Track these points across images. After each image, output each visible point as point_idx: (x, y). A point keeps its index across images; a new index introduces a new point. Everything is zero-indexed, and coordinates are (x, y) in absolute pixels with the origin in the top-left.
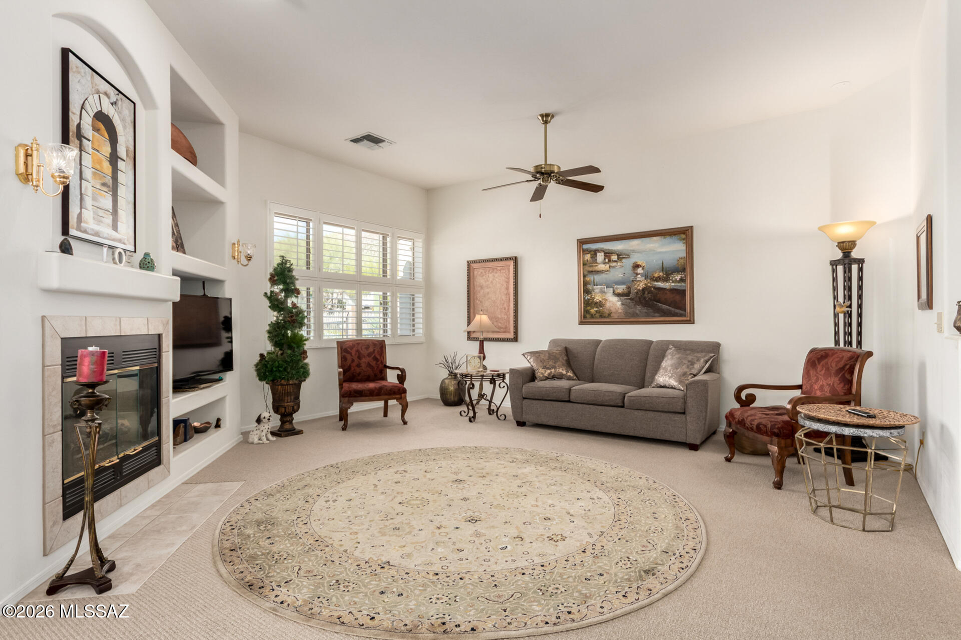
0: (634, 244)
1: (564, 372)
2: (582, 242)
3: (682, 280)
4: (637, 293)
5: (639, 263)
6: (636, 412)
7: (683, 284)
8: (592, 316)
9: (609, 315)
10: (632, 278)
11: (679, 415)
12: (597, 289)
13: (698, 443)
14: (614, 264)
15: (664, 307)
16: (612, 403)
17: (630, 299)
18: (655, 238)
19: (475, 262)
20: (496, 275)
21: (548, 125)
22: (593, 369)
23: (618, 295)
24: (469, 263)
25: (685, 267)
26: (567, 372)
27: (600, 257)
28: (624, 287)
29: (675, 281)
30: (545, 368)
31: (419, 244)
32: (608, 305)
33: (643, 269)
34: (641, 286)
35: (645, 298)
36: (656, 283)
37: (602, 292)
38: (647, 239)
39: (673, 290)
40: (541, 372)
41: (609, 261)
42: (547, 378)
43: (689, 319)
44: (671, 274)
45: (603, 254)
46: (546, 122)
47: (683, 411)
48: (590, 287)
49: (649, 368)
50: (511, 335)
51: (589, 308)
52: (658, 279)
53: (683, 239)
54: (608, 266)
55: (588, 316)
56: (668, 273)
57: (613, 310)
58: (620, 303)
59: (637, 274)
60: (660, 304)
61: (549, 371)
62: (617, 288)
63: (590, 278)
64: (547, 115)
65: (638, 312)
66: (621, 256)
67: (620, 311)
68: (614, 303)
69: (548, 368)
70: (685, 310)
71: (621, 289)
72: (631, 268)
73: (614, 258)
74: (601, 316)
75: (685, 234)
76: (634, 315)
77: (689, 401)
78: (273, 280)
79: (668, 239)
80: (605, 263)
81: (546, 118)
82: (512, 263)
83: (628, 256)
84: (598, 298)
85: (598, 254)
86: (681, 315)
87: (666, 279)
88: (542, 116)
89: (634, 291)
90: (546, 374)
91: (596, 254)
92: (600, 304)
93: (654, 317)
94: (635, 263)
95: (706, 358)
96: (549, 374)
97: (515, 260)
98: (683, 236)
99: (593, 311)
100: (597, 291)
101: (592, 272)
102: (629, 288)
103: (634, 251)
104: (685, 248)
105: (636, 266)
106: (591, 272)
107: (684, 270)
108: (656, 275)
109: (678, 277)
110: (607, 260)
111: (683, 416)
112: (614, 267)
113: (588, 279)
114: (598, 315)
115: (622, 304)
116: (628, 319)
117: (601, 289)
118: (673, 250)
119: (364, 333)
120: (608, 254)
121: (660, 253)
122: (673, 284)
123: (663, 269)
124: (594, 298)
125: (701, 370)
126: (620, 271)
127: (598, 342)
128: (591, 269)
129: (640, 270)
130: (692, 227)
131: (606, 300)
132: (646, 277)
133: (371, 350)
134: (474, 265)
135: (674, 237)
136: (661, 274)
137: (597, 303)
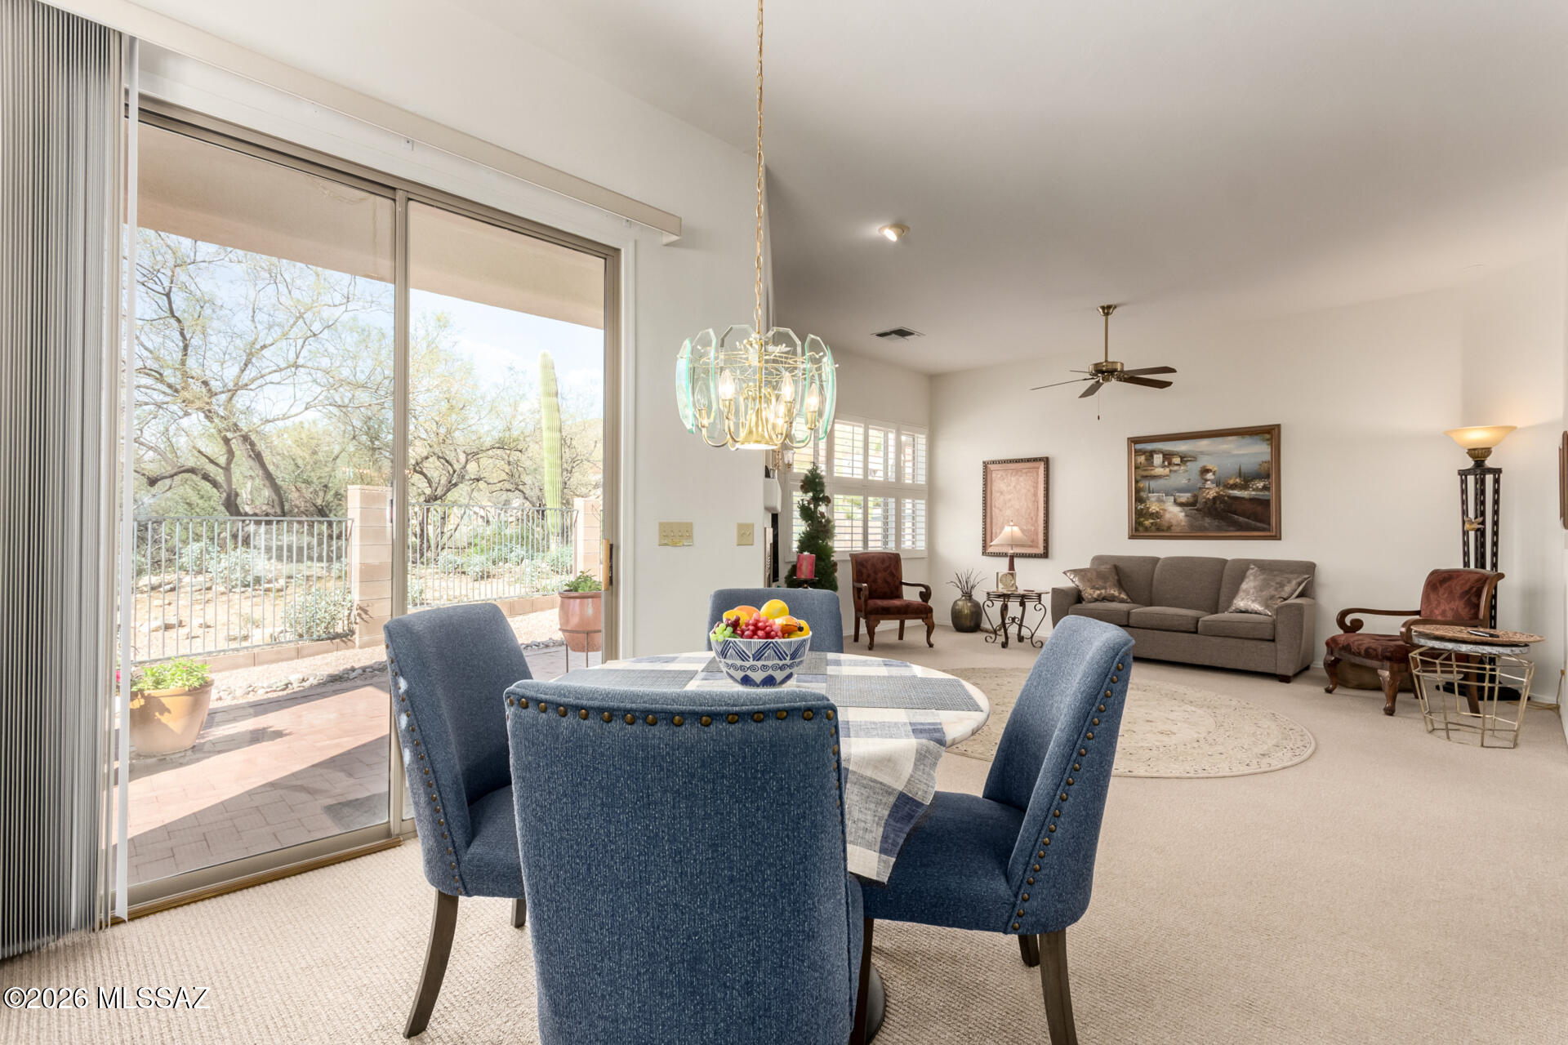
0: (1203, 444)
1: (1116, 594)
2: (1134, 441)
3: (1265, 488)
4: (1206, 502)
5: (1209, 467)
6: (1213, 639)
7: (1267, 493)
8: (1147, 529)
9: (1169, 528)
10: (1199, 485)
11: (1267, 643)
12: (1153, 497)
13: (1290, 673)
14: (1176, 468)
15: (1241, 519)
16: (1182, 629)
17: (1197, 510)
18: (1230, 438)
19: (994, 462)
20: (1021, 479)
21: (1109, 317)
22: (1151, 592)
23: (1181, 505)
24: (985, 464)
25: (1270, 473)
26: (1120, 593)
27: (1158, 459)
28: (1189, 495)
29: (1257, 489)
30: (1093, 588)
31: (922, 440)
32: (1167, 516)
33: (1214, 474)
34: (1212, 494)
35: (1216, 509)
36: (1231, 492)
37: (1160, 501)
38: (1220, 439)
39: (1252, 500)
40: (1089, 593)
41: (1170, 464)
42: (1096, 600)
43: (1274, 534)
44: (1252, 480)
45: (1161, 456)
46: (1107, 314)
47: (1271, 638)
48: (1143, 495)
49: (1224, 590)
50: (1041, 550)
51: (1142, 520)
52: (1234, 487)
53: (1268, 440)
54: (1168, 470)
55: (1141, 529)
56: (1246, 479)
57: (1174, 522)
58: (1183, 514)
59: (1207, 480)
60: (1236, 517)
61: (1098, 592)
62: (1179, 497)
63: (1144, 484)
64: (1109, 307)
65: (1206, 525)
66: (1184, 459)
67: (1183, 523)
68: (1175, 513)
69: (1098, 589)
70: (1269, 524)
71: (1185, 497)
72: (1198, 473)
73: (1177, 460)
74: (1158, 530)
75: (1270, 434)
76: (1202, 529)
77: (1280, 628)
78: (805, 489)
79: (1247, 440)
80: (1163, 467)
81: (1107, 310)
82: (1042, 466)
83: (1194, 459)
84: (1154, 508)
85: (1155, 456)
86: (1264, 530)
87: (1245, 487)
88: (1103, 308)
89: (1201, 500)
90: (1095, 596)
91: (1152, 456)
92: (1156, 515)
93: (1227, 531)
94: (1204, 467)
95: (1299, 580)
96: (1099, 595)
97: (1046, 461)
98: (1268, 436)
99: (1147, 523)
100: (1153, 499)
101: (1147, 476)
102: (1195, 497)
103: (1202, 453)
104: (1269, 450)
105: (1205, 471)
106: (1145, 477)
107: (1268, 476)
108: (1231, 482)
109: (1260, 485)
110: (1166, 463)
111: (1272, 644)
112: (1175, 471)
113: (1141, 485)
114: (1153, 528)
115: (1186, 516)
116: (1193, 532)
117: (1159, 497)
118: (1254, 453)
119: (870, 544)
120: (1168, 456)
121: (1238, 455)
122: (1253, 493)
123: (1240, 475)
124: (1148, 508)
125: (1293, 594)
126: (1183, 477)
127: (1155, 560)
128: (1145, 473)
129: (1210, 476)
130: (1278, 426)
131: (1165, 510)
132: (1218, 484)
133: (887, 564)
134: (992, 467)
135: (1255, 437)
136: (1238, 480)
137: (1153, 514)
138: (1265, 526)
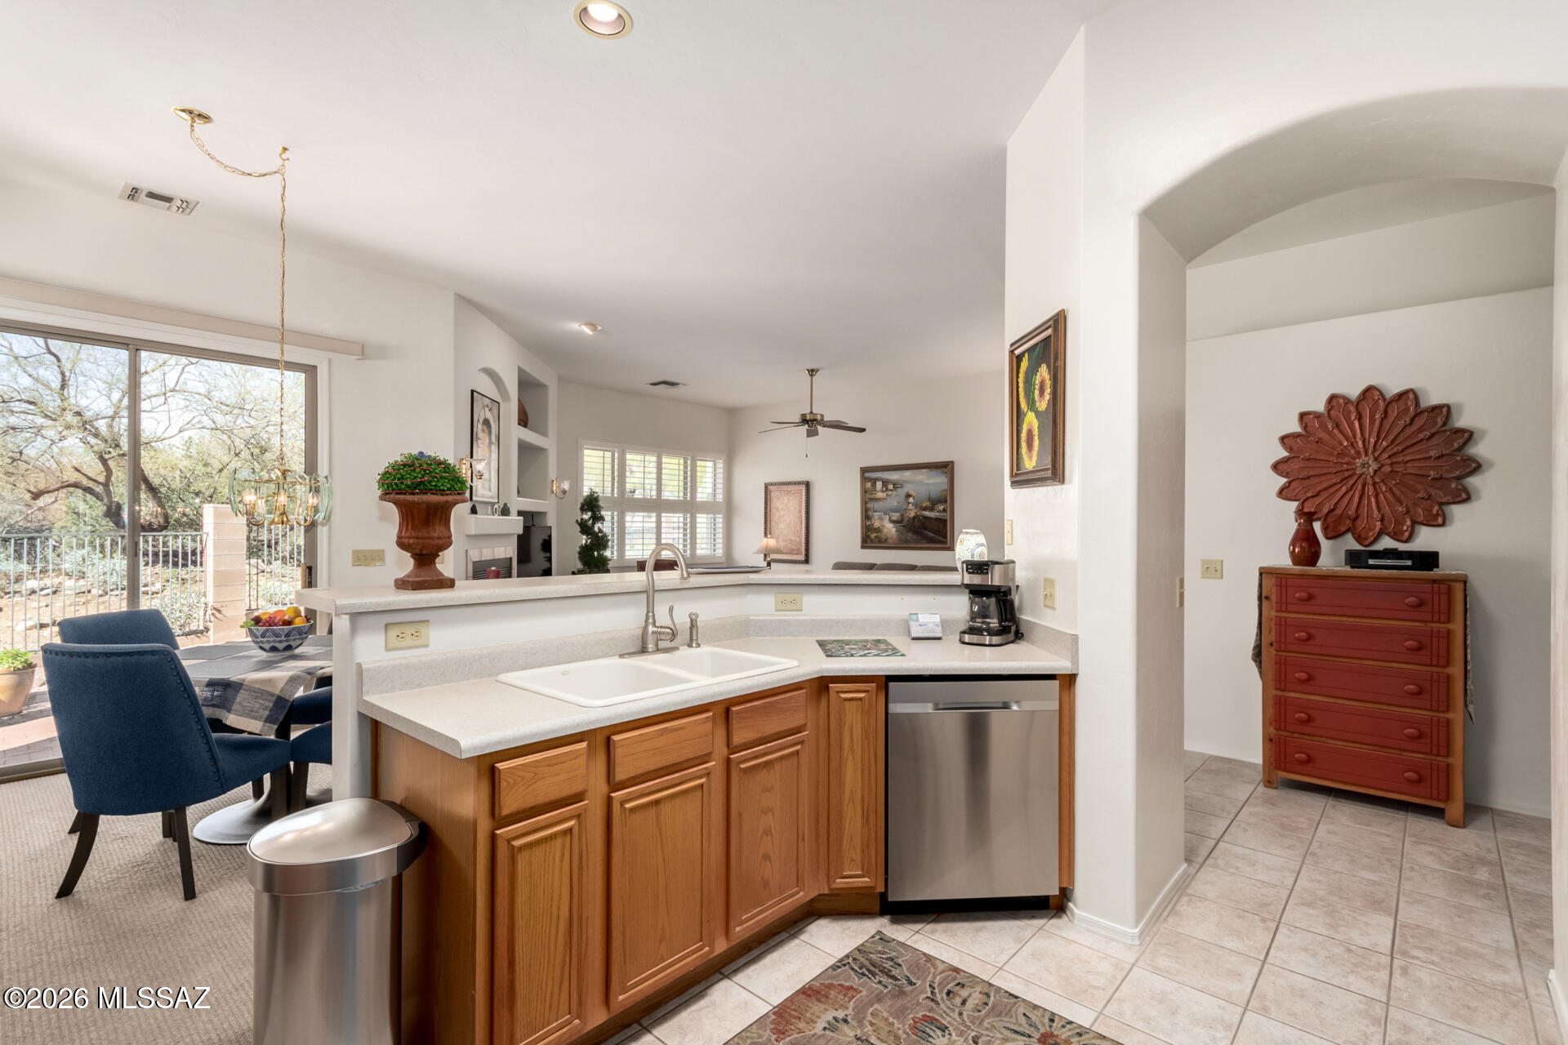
0: (907, 474)
2: (864, 470)
3: (944, 510)
4: (908, 521)
5: (911, 493)
7: (945, 514)
8: (872, 541)
9: (886, 540)
10: (905, 507)
12: (876, 515)
14: (890, 493)
15: (930, 534)
17: (903, 526)
18: (924, 470)
19: (772, 484)
20: (791, 498)
21: (814, 378)
23: (893, 522)
24: (766, 486)
25: (946, 499)
27: (879, 485)
28: (898, 514)
29: (939, 511)
31: (720, 465)
32: (885, 531)
33: (914, 499)
34: (912, 514)
35: (915, 526)
36: (924, 513)
37: (881, 519)
38: (916, 471)
39: (937, 520)
41: (886, 489)
43: (949, 546)
44: (936, 504)
45: (881, 483)
46: (812, 375)
48: (870, 513)
50: (802, 557)
51: (869, 533)
52: (925, 509)
53: (947, 473)
54: (885, 494)
55: (869, 541)
56: (934, 503)
57: (889, 536)
58: (895, 529)
59: (909, 503)
60: (927, 532)
62: (892, 516)
63: (870, 505)
64: (813, 370)
65: (909, 538)
66: (896, 486)
67: (895, 537)
68: (890, 529)
70: (946, 537)
71: (896, 516)
72: (904, 497)
73: (891, 487)
74: (880, 541)
75: (946, 468)
76: (907, 541)
78: (583, 509)
79: (934, 472)
80: (883, 491)
81: (812, 372)
82: (803, 488)
83: (902, 487)
84: (877, 524)
85: (878, 483)
86: (942, 543)
87: (931, 509)
88: (808, 370)
89: (906, 519)
91: (875, 483)
92: (878, 530)
93: (922, 543)
94: (907, 493)
97: (808, 485)
98: (947, 470)
99: (873, 536)
100: (876, 517)
102: (902, 516)
103: (907, 482)
104: (947, 481)
105: (908, 496)
106: (871, 499)
107: (946, 502)
108: (924, 505)
109: (941, 508)
110: (884, 489)
112: (890, 495)
113: (868, 505)
114: (876, 540)
115: (897, 531)
116: (902, 545)
117: (879, 516)
118: (936, 481)
120: (885, 483)
121: (929, 484)
122: (937, 514)
123: (929, 499)
124: (873, 524)
126: (894, 500)
127: (872, 566)
128: (871, 497)
129: (911, 500)
130: (952, 462)
131: (883, 526)
132: (916, 505)
134: (770, 488)
135: (939, 471)
136: (928, 504)
137: (875, 529)
138: (944, 540)
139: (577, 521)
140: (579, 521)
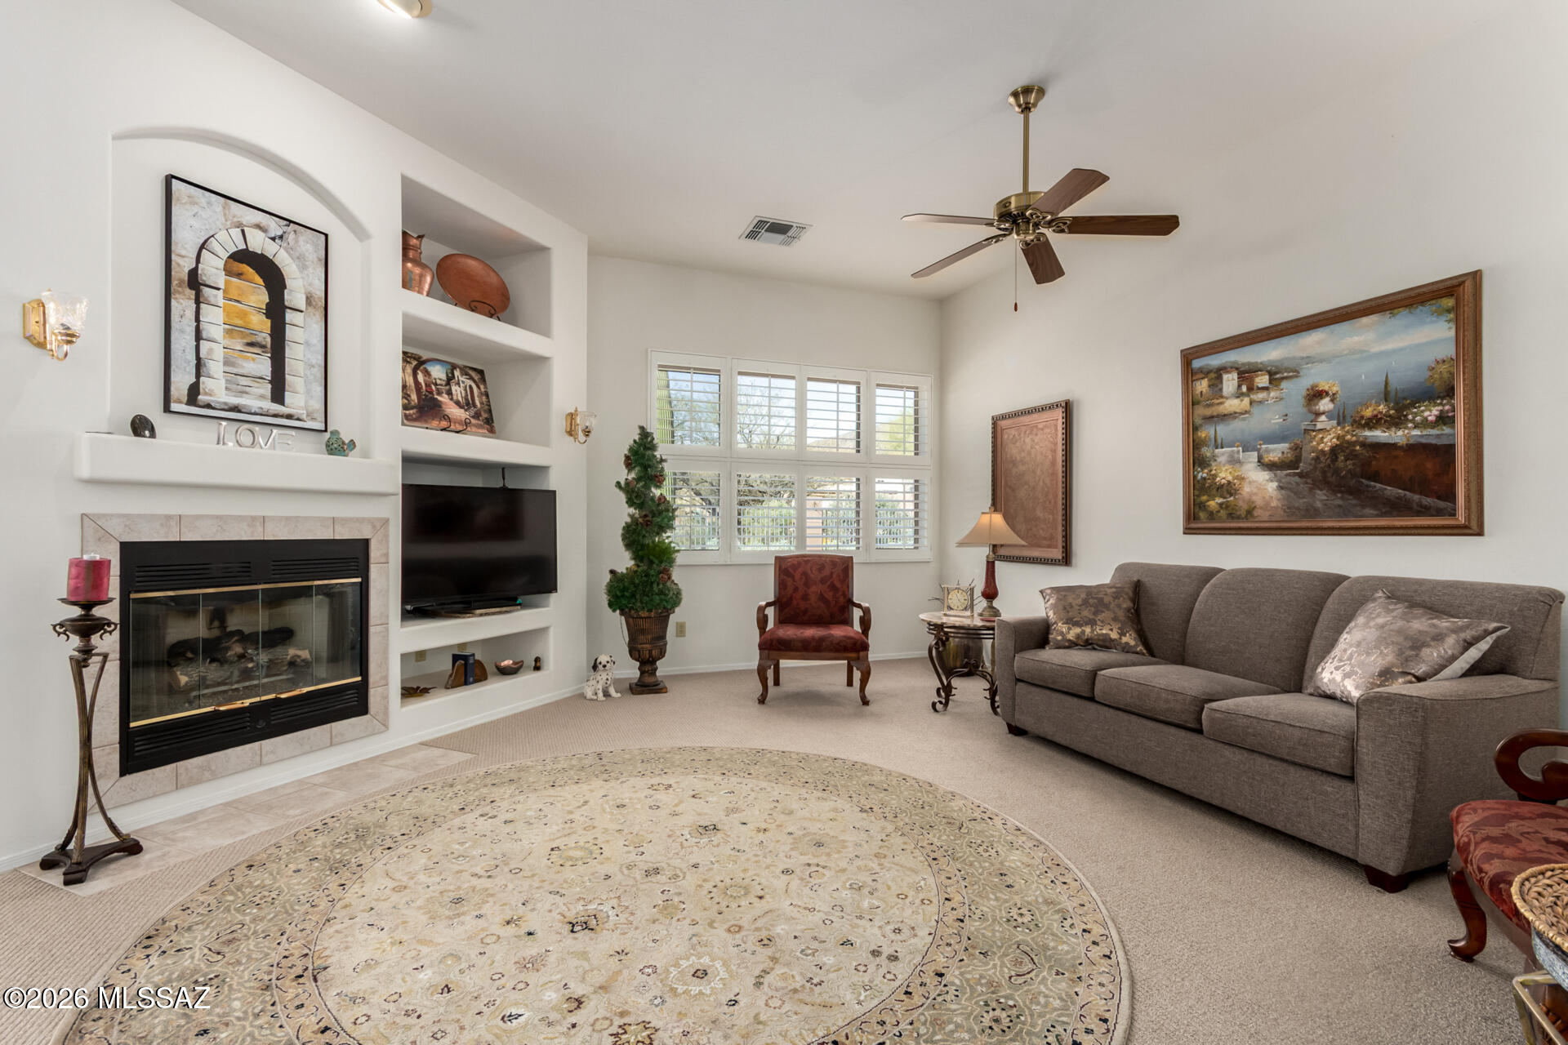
0: (1311, 341)
1: (1114, 635)
2: (1190, 354)
3: (1445, 420)
4: (1317, 459)
5: (1324, 386)
6: (1228, 752)
7: (1447, 430)
8: (1212, 516)
9: (1250, 512)
10: (1304, 425)
11: (1337, 782)
12: (1223, 454)
13: (1392, 868)
14: (1261, 396)
15: (1391, 491)
16: (1172, 719)
17: (1300, 475)
18: (1365, 320)
19: (1004, 417)
20: (1037, 439)
21: (1032, 115)
22: (1184, 635)
23: (1271, 466)
24: (995, 421)
25: (1451, 386)
26: (1122, 634)
27: (1230, 382)
28: (1285, 446)
29: (1425, 424)
30: (1071, 622)
31: (925, 394)
32: (1247, 489)
33: (1332, 400)
34: (1328, 442)
35: (1337, 472)
36: (1367, 433)
37: (1234, 461)
38: (1345, 326)
39: (1413, 448)
40: (1063, 630)
41: (1250, 389)
42: (1072, 645)
43: (1461, 518)
44: (1413, 405)
45: (1235, 375)
46: (1026, 109)
47: (1347, 773)
48: (1206, 451)
49: (1316, 642)
50: (1057, 554)
51: (1204, 498)
52: (1374, 422)
53: (1449, 311)
54: (1246, 400)
55: (1202, 515)
56: (1401, 404)
57: (1259, 501)
58: (1275, 485)
59: (1318, 414)
60: (1378, 486)
61: (1078, 630)
62: (1268, 451)
63: (1207, 432)
65: (1318, 504)
66: (1276, 375)
67: (1274, 503)
68: (1261, 485)
69: (1077, 624)
70: (1450, 496)
71: (1277, 451)
72: (1303, 401)
73: (1262, 380)
74: (1232, 516)
75: (1453, 295)
76: (1311, 512)
77: (1365, 747)
78: (629, 463)
79: (1403, 318)
80: (1239, 395)
81: (1027, 97)
82: (1060, 415)
83: (1295, 373)
84: (1224, 475)
85: (1225, 377)
86: (1439, 513)
87: (1396, 421)
88: (1015, 94)
89: (1308, 455)
90: (1071, 636)
91: (1219, 378)
92: (1228, 489)
93: (1362, 516)
94: (1313, 388)
95: (1468, 635)
96: (1078, 636)
97: (1068, 408)
98: (1449, 302)
99: (1213, 504)
100: (1222, 459)
101: (1212, 417)
102: (1297, 449)
103: (1309, 360)
104: (1452, 333)
105: (1316, 395)
106: (1210, 419)
107: (1450, 392)
108: (1368, 413)
109: (1432, 413)
110: (1244, 389)
111: (1348, 787)
112: (1260, 402)
113: (1202, 434)
114: (1223, 513)
115: (1280, 488)
116: (1297, 521)
117: (1231, 455)
118: (1416, 341)
119: (809, 542)
120: (1246, 374)
122: (1416, 432)
123: (1386, 395)
124: (1215, 476)
125: (1443, 667)
127: (1210, 573)
128: (1208, 412)
129: (1325, 404)
130: (1477, 274)
131: (1242, 479)
132: (1341, 419)
133: (827, 572)
134: (1003, 424)
135: (1426, 309)
136: (1382, 408)
137: (1222, 486)
138: (1442, 504)
139: (618, 484)
140: (623, 483)
